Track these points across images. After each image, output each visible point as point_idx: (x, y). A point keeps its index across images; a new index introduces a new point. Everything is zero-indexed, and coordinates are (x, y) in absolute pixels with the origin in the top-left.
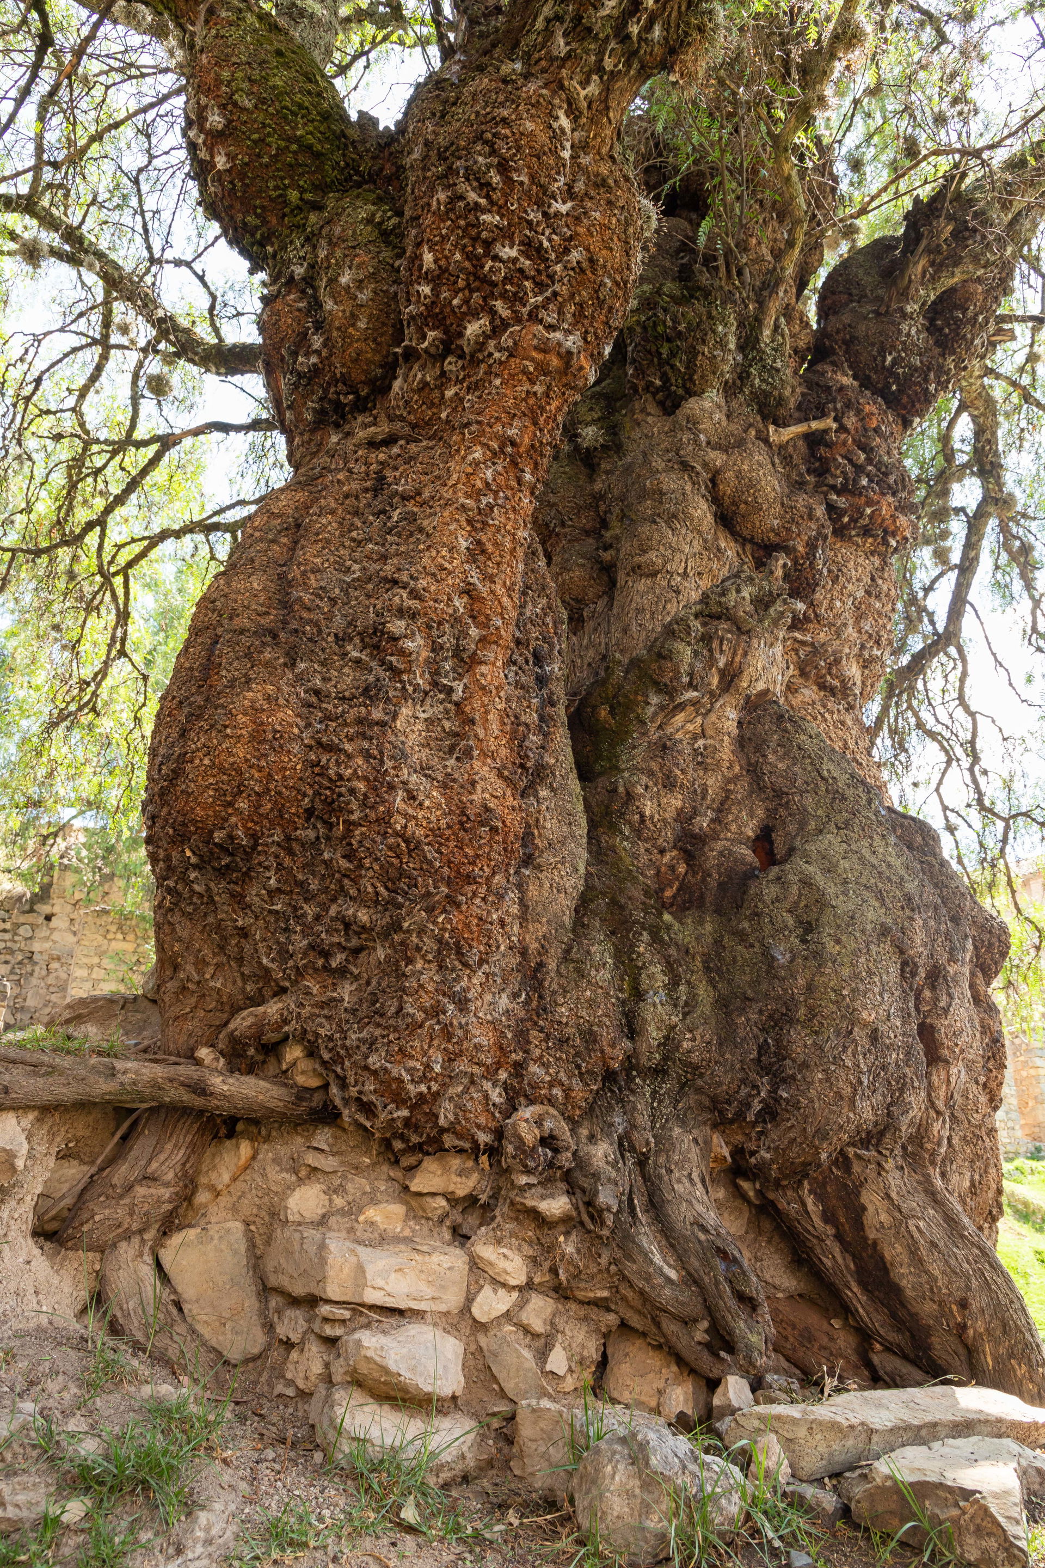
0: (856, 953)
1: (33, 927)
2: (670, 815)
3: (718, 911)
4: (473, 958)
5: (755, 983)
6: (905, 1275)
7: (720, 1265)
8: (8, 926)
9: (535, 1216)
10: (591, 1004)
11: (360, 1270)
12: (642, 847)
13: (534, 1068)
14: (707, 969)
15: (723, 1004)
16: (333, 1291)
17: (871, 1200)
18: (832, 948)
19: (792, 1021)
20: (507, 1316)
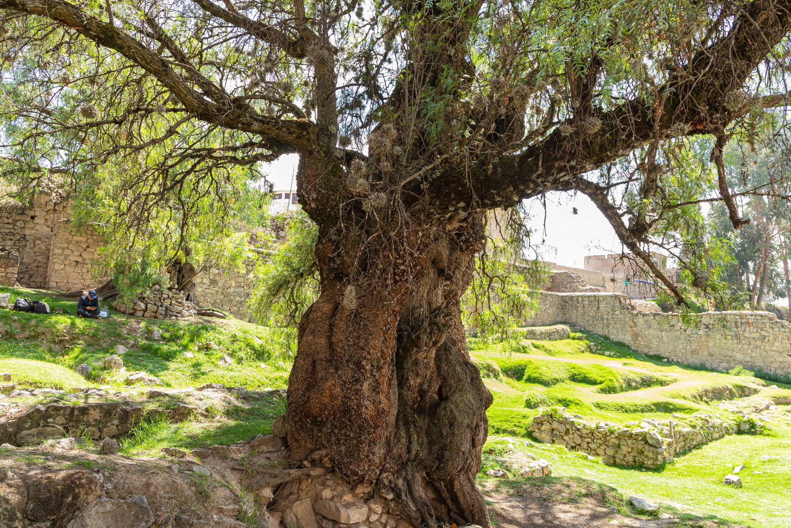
0: (462, 433)
1: (25, 222)
2: (417, 384)
3: (429, 415)
4: (377, 443)
5: (437, 438)
6: (461, 500)
7: (425, 507)
8: (10, 221)
9: (385, 499)
10: (401, 448)
11: (349, 516)
12: (410, 393)
13: (387, 465)
14: (426, 433)
15: (429, 443)
16: (342, 521)
17: (456, 483)
18: (457, 432)
19: (446, 450)
20: (377, 520)
